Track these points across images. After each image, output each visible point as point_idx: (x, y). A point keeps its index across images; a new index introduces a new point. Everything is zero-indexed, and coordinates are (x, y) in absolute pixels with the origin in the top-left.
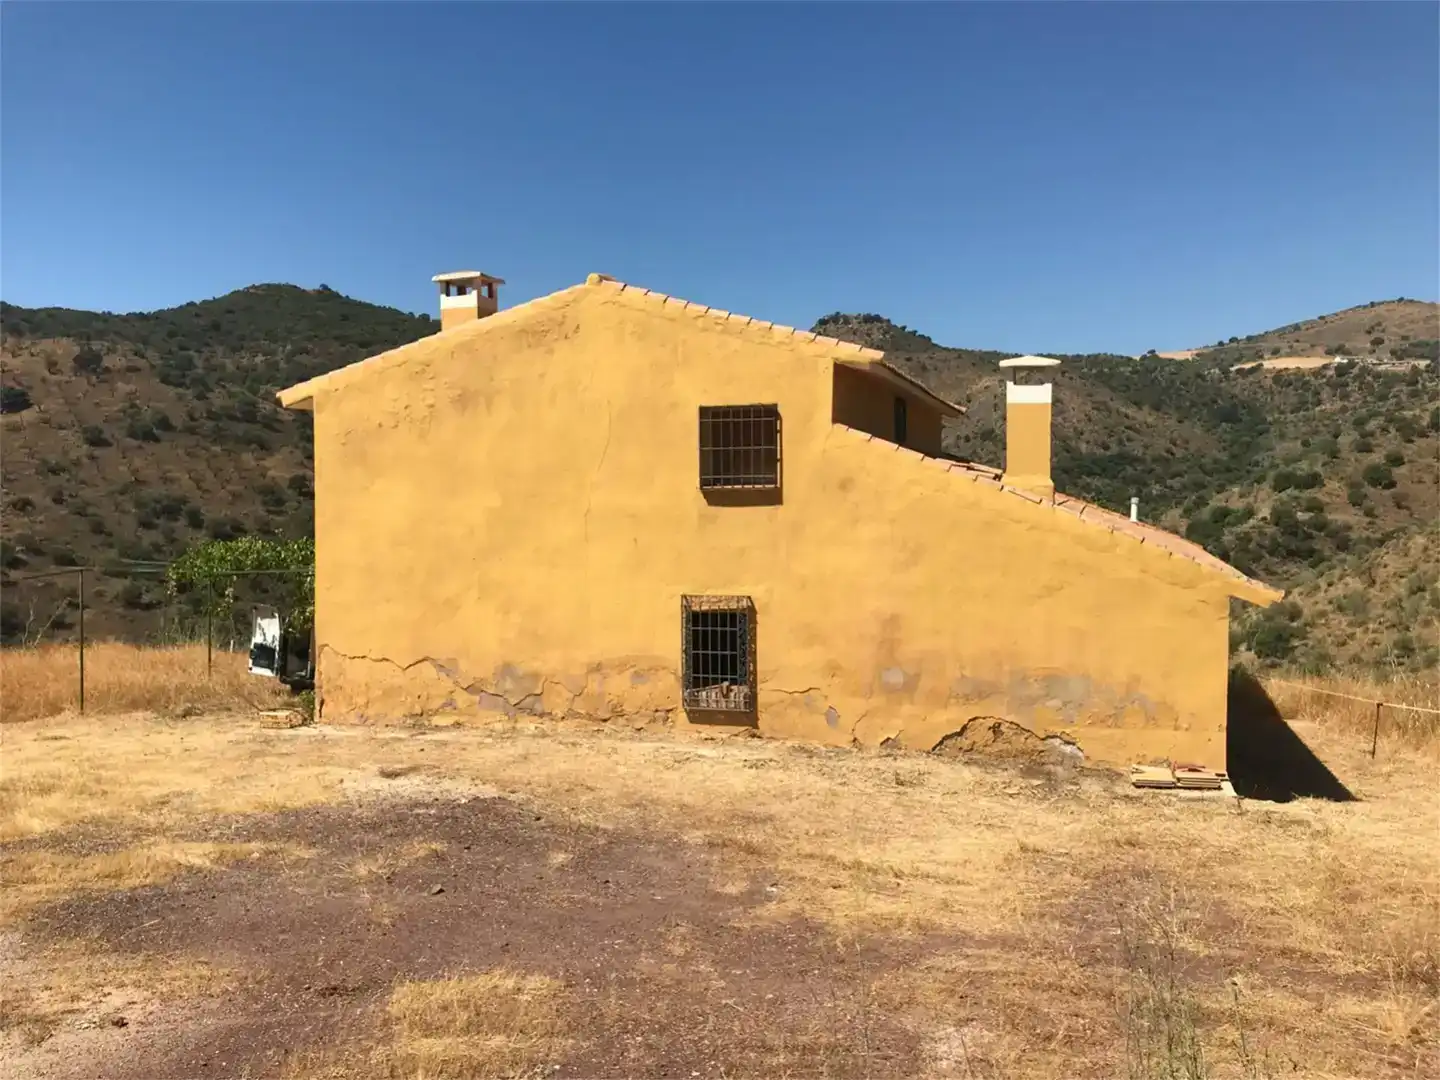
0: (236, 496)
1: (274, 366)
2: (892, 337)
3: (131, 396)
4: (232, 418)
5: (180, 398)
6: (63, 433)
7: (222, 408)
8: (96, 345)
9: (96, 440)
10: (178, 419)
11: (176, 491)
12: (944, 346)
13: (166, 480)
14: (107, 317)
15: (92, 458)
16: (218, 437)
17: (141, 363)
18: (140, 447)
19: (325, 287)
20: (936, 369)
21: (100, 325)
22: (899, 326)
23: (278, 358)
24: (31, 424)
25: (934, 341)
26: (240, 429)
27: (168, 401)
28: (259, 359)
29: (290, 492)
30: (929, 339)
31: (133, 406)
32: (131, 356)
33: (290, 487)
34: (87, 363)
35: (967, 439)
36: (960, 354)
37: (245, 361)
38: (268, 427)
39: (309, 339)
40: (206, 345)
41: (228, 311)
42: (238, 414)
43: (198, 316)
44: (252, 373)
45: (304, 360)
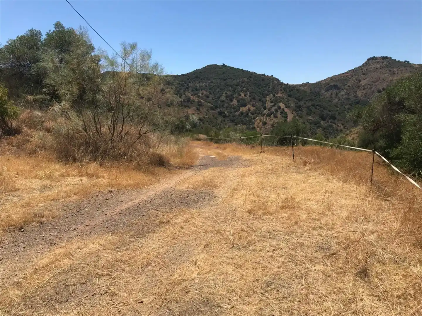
1: (206, 86)
7: (184, 99)
22: (394, 59)
23: (207, 84)
26: (186, 104)
28: (204, 84)
37: (201, 85)
38: (191, 103)
39: (214, 79)
40: (195, 81)
41: (200, 73)
42: (186, 101)
43: (194, 74)
44: (201, 88)
45: (212, 84)
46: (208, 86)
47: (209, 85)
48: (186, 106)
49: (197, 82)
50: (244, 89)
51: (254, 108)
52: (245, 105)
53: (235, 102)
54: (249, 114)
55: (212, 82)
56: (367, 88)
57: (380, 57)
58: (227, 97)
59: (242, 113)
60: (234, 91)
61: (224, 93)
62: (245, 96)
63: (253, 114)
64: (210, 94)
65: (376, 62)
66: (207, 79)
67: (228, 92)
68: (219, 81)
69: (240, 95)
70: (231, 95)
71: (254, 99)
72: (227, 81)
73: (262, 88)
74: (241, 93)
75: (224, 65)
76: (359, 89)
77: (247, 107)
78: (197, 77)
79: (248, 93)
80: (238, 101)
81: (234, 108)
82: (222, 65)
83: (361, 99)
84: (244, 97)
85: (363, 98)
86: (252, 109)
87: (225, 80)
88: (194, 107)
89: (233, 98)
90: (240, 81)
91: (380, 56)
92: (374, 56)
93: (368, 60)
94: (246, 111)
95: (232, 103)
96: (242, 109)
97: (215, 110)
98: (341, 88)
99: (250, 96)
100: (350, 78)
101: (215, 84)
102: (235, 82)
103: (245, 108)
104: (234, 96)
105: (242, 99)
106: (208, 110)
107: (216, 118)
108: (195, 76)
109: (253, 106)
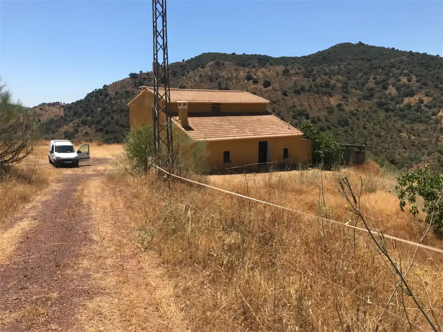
0: (320, 109)
1: (340, 69)
3: (295, 81)
4: (322, 86)
5: (308, 81)
6: (278, 92)
7: (320, 83)
8: (289, 67)
9: (285, 94)
10: (307, 87)
11: (304, 108)
13: (302, 105)
14: (296, 58)
15: (283, 99)
16: (317, 93)
17: (300, 71)
18: (296, 96)
19: (360, 42)
21: (293, 60)
23: (341, 67)
24: (270, 90)
26: (324, 89)
27: (305, 82)
28: (336, 67)
29: (336, 108)
31: (296, 84)
32: (297, 70)
33: (336, 107)
34: (286, 73)
37: (332, 68)
38: (332, 88)
39: (352, 60)
40: (321, 64)
41: (329, 53)
42: (324, 85)
43: (320, 55)
44: (334, 72)
45: (350, 67)
46: (343, 69)
47: (345, 68)
48: (325, 94)
49: (325, 65)
50: (405, 71)
51: (430, 99)
52: (412, 94)
53: (392, 90)
54: (423, 108)
55: (350, 64)
58: (377, 83)
59: (409, 106)
60: (388, 75)
61: (371, 77)
62: (409, 81)
63: (430, 108)
64: (349, 79)
66: (340, 60)
67: (378, 77)
68: (360, 62)
69: (399, 81)
70: (384, 81)
71: (426, 85)
72: (373, 62)
73: (434, 69)
74: (401, 78)
75: (360, 44)
77: (416, 97)
78: (324, 59)
79: (414, 77)
80: (397, 89)
81: (392, 99)
82: (358, 44)
84: (407, 82)
86: (426, 100)
87: (369, 60)
88: (337, 94)
89: (388, 85)
90: (395, 61)
94: (417, 103)
95: (387, 92)
96: (406, 100)
97: (370, 100)
99: (418, 81)
101: (354, 66)
102: (388, 63)
103: (413, 98)
104: (389, 82)
105: (404, 85)
106: (359, 100)
107: (375, 112)
108: (321, 57)
109: (427, 95)
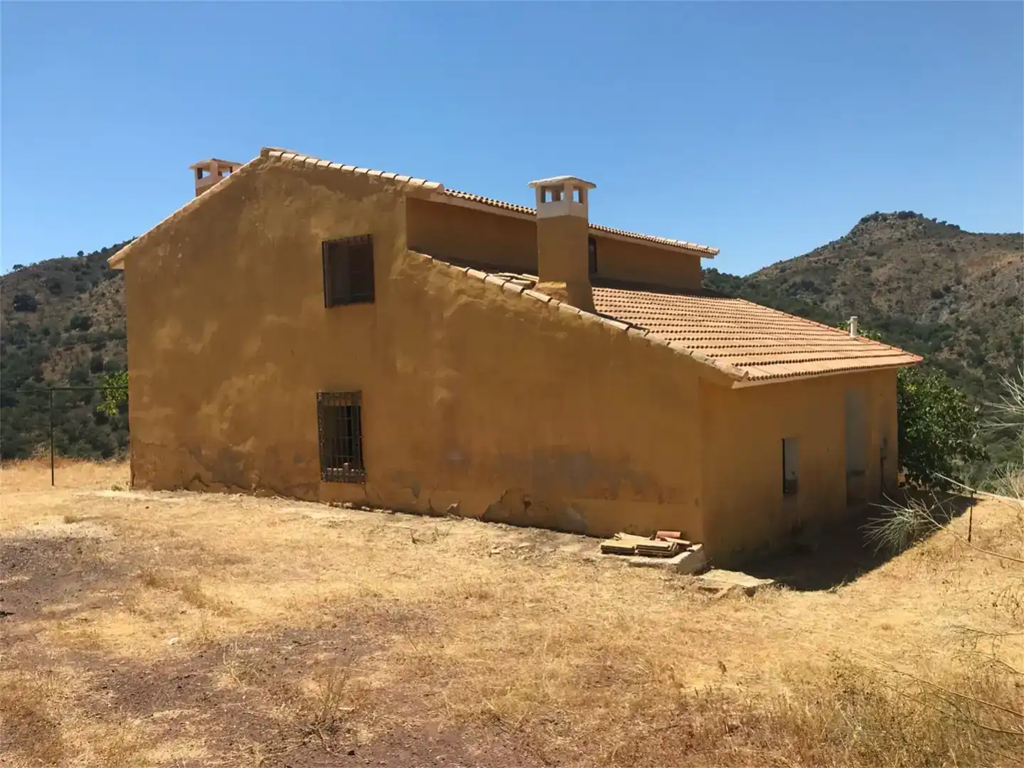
2: (924, 227)
12: (970, 232)
20: (963, 251)
22: (931, 219)
25: (962, 228)
30: (958, 227)
35: (993, 306)
36: (984, 238)
56: (899, 287)
57: (893, 215)
65: (885, 226)
76: (875, 293)
83: (889, 317)
85: (895, 315)
91: (892, 212)
92: (877, 212)
93: (864, 220)
98: (822, 291)
100: (838, 265)
